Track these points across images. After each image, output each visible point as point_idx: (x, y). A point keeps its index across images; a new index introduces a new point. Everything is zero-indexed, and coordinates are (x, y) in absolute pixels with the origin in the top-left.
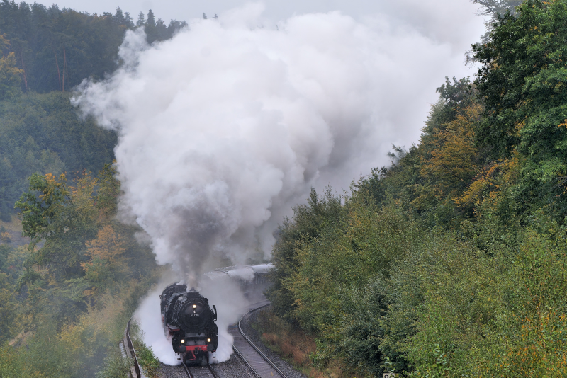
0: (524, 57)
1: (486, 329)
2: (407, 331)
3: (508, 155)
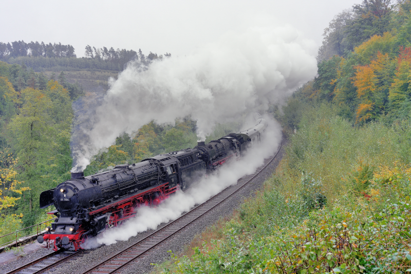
0: (323, 71)
1: (314, 121)
2: (298, 122)
3: (319, 89)
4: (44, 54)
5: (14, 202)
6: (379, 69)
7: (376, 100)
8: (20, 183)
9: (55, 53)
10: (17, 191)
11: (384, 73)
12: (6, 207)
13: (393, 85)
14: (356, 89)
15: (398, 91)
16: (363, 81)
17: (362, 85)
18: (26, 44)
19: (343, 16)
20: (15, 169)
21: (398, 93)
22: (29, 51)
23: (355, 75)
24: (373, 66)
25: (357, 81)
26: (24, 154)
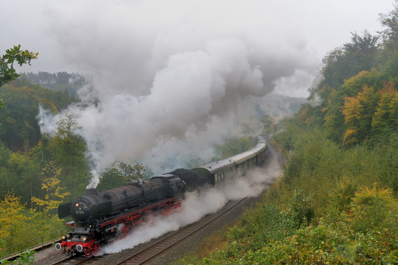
5: (57, 205)
6: (365, 100)
7: (361, 127)
8: (62, 189)
10: (60, 196)
11: (368, 104)
12: (51, 208)
13: (376, 114)
14: (344, 116)
15: (380, 119)
16: (350, 110)
17: (350, 113)
19: (334, 53)
20: (58, 178)
21: (381, 120)
23: (343, 105)
24: (360, 97)
25: (344, 110)
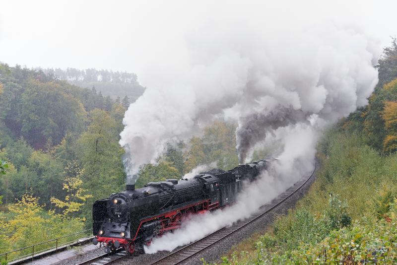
4: (112, 80)
5: (78, 207)
8: (85, 191)
9: (121, 79)
10: (82, 198)
12: (71, 211)
14: (384, 121)
16: (391, 115)
17: (390, 118)
18: (97, 71)
20: (81, 178)
22: (100, 78)
23: (382, 109)
25: (384, 115)
26: (89, 166)
